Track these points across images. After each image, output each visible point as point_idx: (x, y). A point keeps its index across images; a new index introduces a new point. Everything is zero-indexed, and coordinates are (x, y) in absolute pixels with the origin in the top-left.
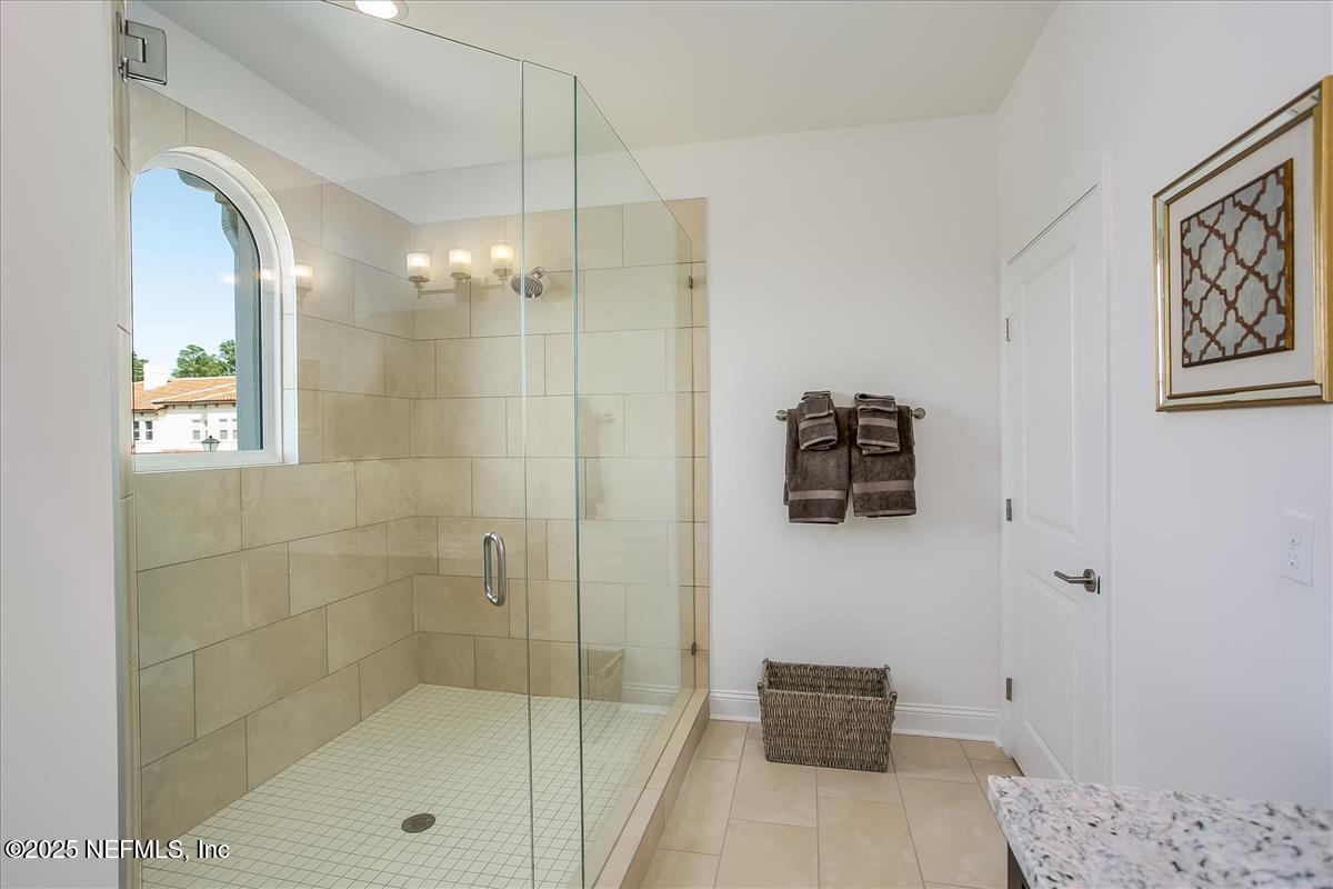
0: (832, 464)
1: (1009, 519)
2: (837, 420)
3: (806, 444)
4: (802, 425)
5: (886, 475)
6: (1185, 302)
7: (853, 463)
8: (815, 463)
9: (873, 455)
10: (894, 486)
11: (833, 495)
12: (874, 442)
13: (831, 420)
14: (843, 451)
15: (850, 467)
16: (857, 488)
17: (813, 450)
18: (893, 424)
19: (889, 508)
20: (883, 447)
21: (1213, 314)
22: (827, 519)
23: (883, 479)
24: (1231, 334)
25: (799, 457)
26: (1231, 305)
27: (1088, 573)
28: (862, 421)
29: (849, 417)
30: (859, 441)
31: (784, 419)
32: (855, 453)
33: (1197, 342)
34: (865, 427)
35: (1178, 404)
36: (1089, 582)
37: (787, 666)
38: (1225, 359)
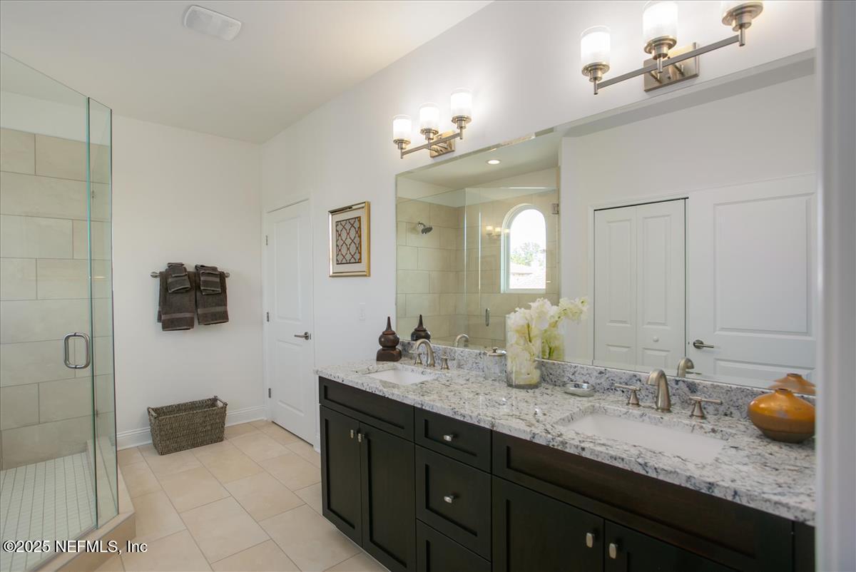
0: (187, 299)
1: (268, 321)
2: (189, 278)
3: (173, 290)
4: (170, 280)
5: (214, 304)
6: (337, 245)
7: (198, 298)
8: (176, 299)
9: (208, 295)
10: (219, 309)
11: (188, 315)
12: (209, 288)
13: (186, 277)
14: (193, 293)
15: (196, 301)
16: (200, 311)
17: (176, 293)
18: (218, 280)
19: (216, 320)
20: (213, 291)
21: (344, 251)
22: (185, 327)
23: (213, 306)
24: (348, 257)
25: (168, 297)
26: (348, 249)
27: (306, 334)
28: (202, 278)
29: (195, 276)
30: (202, 288)
31: (156, 277)
32: (198, 294)
33: (340, 258)
34: (205, 281)
35: (336, 275)
36: (306, 336)
37: (162, 408)
38: (347, 263)
